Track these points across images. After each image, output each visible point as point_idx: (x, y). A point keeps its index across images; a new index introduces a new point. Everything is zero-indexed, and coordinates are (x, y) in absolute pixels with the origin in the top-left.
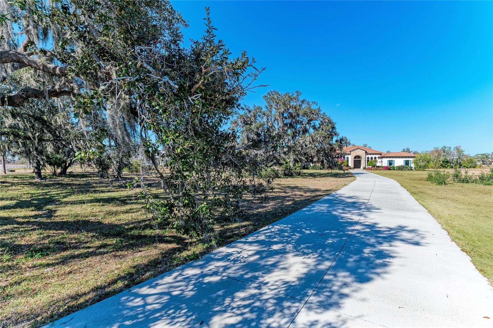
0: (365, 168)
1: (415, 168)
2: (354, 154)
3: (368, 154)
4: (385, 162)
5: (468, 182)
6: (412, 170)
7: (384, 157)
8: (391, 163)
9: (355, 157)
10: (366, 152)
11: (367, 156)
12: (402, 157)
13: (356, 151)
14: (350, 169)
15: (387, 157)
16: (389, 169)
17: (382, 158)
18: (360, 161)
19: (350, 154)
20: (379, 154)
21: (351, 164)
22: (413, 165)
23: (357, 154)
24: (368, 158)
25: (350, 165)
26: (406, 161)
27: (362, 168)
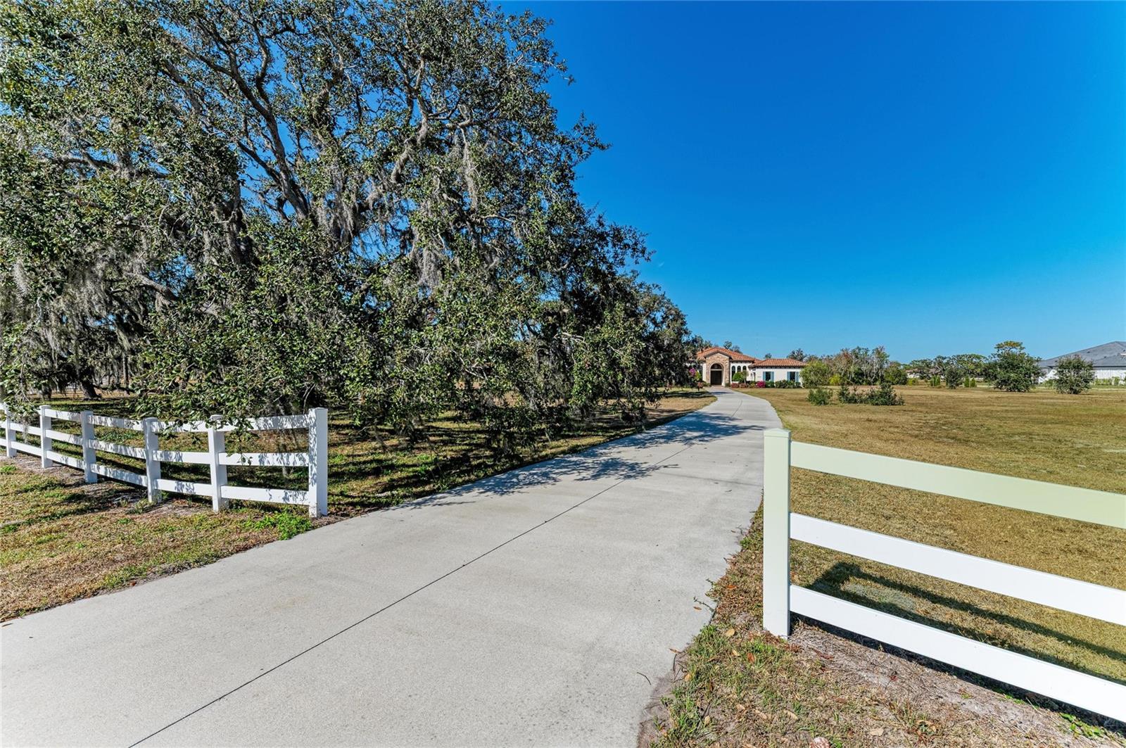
0: (728, 385)
1: (804, 384)
2: (711, 361)
3: (733, 362)
4: (759, 375)
5: (856, 402)
6: (799, 387)
7: (758, 367)
8: (768, 376)
9: (713, 367)
10: (730, 358)
11: (732, 365)
12: (785, 367)
13: (715, 356)
14: (706, 386)
15: (762, 367)
16: (766, 386)
17: (754, 368)
18: (720, 373)
19: (705, 362)
20: (749, 362)
21: (706, 377)
22: (800, 380)
23: (716, 362)
24: (734, 367)
25: (704, 379)
26: (791, 373)
27: (723, 384)
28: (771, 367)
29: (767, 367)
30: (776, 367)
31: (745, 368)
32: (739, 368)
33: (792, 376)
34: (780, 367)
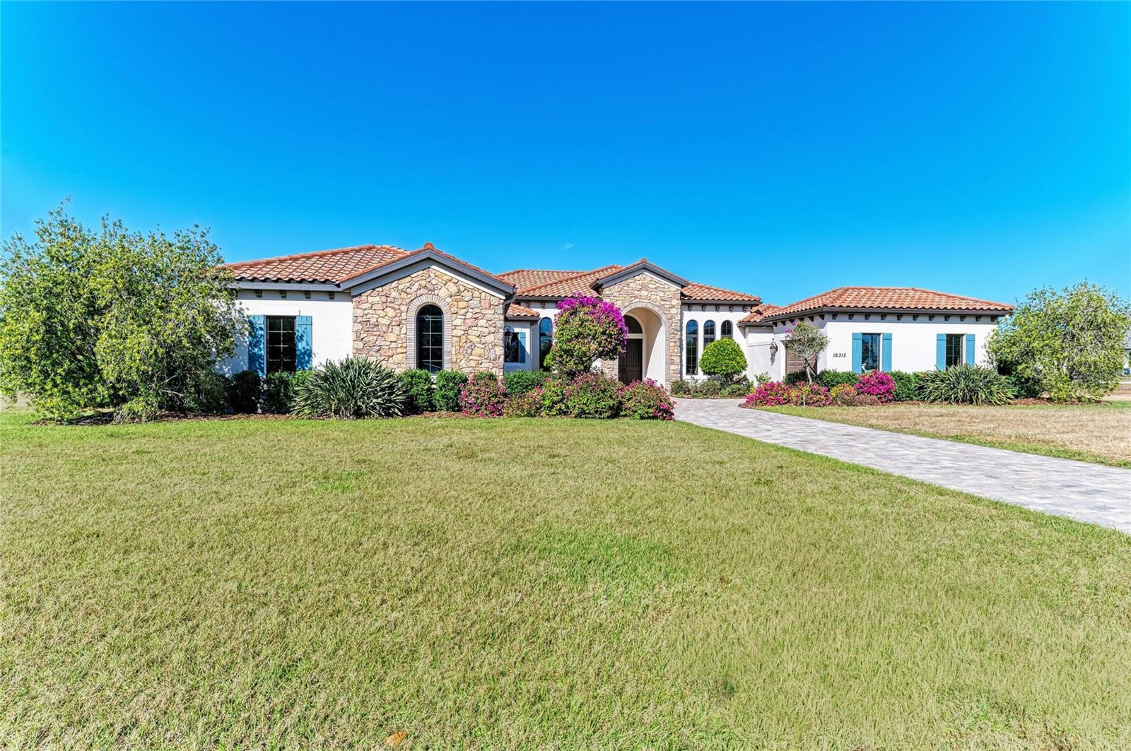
2: (621, 299)
3: (690, 306)
7: (836, 315)
10: (683, 292)
11: (689, 316)
15: (851, 314)
24: (693, 323)
28: (884, 314)
29: (867, 314)
30: (899, 315)
31: (727, 329)
32: (709, 328)
33: (953, 347)
34: (915, 315)
